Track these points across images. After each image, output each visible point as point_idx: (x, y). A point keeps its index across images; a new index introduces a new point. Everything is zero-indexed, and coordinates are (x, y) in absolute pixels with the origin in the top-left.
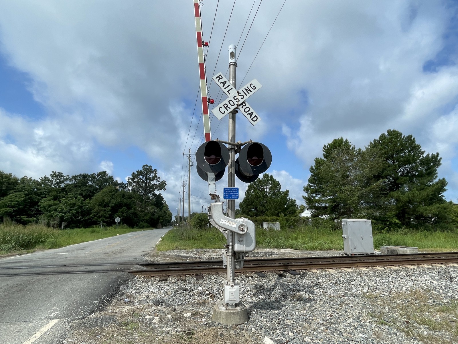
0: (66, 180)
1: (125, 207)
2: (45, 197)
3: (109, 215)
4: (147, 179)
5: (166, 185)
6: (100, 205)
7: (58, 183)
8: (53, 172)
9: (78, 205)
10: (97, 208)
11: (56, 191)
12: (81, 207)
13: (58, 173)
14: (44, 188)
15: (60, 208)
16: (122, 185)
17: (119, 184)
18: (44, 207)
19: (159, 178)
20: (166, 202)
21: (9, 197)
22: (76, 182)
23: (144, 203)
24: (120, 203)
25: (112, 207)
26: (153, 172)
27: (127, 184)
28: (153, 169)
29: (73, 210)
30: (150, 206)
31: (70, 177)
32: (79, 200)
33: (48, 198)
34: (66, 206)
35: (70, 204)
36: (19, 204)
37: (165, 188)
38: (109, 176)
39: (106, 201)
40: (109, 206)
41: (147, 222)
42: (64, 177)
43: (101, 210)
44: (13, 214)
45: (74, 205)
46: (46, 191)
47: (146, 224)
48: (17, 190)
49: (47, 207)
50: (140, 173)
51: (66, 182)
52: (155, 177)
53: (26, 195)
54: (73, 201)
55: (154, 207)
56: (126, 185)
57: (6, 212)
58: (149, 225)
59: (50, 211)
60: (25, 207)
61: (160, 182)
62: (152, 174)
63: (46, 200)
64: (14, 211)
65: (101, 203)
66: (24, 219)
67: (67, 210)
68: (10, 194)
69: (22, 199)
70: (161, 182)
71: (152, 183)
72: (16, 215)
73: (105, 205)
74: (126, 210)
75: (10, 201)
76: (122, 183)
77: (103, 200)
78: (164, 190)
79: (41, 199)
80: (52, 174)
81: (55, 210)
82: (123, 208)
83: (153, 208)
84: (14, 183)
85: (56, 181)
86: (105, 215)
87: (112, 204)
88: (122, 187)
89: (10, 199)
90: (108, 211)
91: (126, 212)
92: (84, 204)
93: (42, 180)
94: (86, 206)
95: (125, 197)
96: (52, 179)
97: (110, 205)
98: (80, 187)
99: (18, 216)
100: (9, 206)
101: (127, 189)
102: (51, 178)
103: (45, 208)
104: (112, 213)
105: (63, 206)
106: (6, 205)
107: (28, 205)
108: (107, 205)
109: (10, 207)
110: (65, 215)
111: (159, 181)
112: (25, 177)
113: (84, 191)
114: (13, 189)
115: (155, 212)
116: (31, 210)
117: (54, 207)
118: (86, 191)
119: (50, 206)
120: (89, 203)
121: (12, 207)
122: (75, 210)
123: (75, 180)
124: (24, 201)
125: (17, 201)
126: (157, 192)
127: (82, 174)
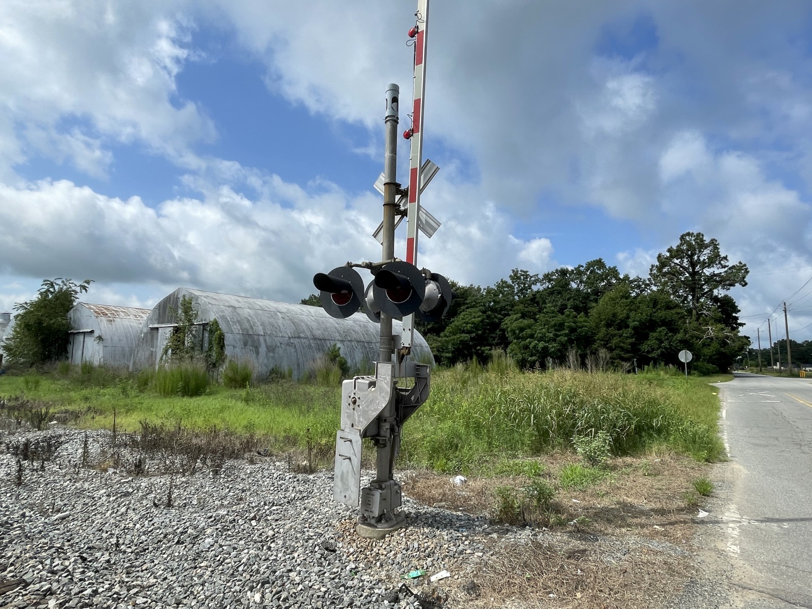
1: (663, 328)
2: (508, 315)
5: (747, 272)
6: (608, 325)
7: (522, 290)
8: (513, 271)
11: (522, 303)
13: (521, 271)
16: (638, 284)
19: (725, 258)
24: (651, 320)
26: (706, 247)
28: (707, 239)
30: (712, 324)
32: (568, 316)
34: (548, 329)
35: (555, 325)
36: (476, 327)
37: (744, 281)
38: (609, 267)
39: (621, 316)
40: (627, 326)
45: (560, 326)
49: (517, 332)
50: (676, 253)
51: (533, 287)
52: (715, 258)
54: (559, 319)
56: (648, 282)
59: (524, 339)
61: (726, 269)
62: (706, 251)
63: (512, 320)
64: (472, 339)
65: (612, 321)
67: (551, 335)
71: (708, 271)
72: (475, 346)
74: (666, 334)
76: (638, 279)
80: (512, 274)
81: (532, 336)
82: (659, 329)
85: (519, 286)
86: (622, 345)
87: (634, 321)
88: (639, 287)
90: (627, 337)
91: (668, 339)
92: (578, 324)
93: (498, 287)
94: (583, 327)
95: (658, 307)
96: (513, 283)
98: (559, 293)
101: (649, 291)
102: (510, 282)
105: (542, 329)
110: (550, 346)
111: (724, 267)
112: (471, 285)
116: (492, 337)
117: (529, 331)
119: (522, 329)
120: (585, 321)
123: (550, 280)
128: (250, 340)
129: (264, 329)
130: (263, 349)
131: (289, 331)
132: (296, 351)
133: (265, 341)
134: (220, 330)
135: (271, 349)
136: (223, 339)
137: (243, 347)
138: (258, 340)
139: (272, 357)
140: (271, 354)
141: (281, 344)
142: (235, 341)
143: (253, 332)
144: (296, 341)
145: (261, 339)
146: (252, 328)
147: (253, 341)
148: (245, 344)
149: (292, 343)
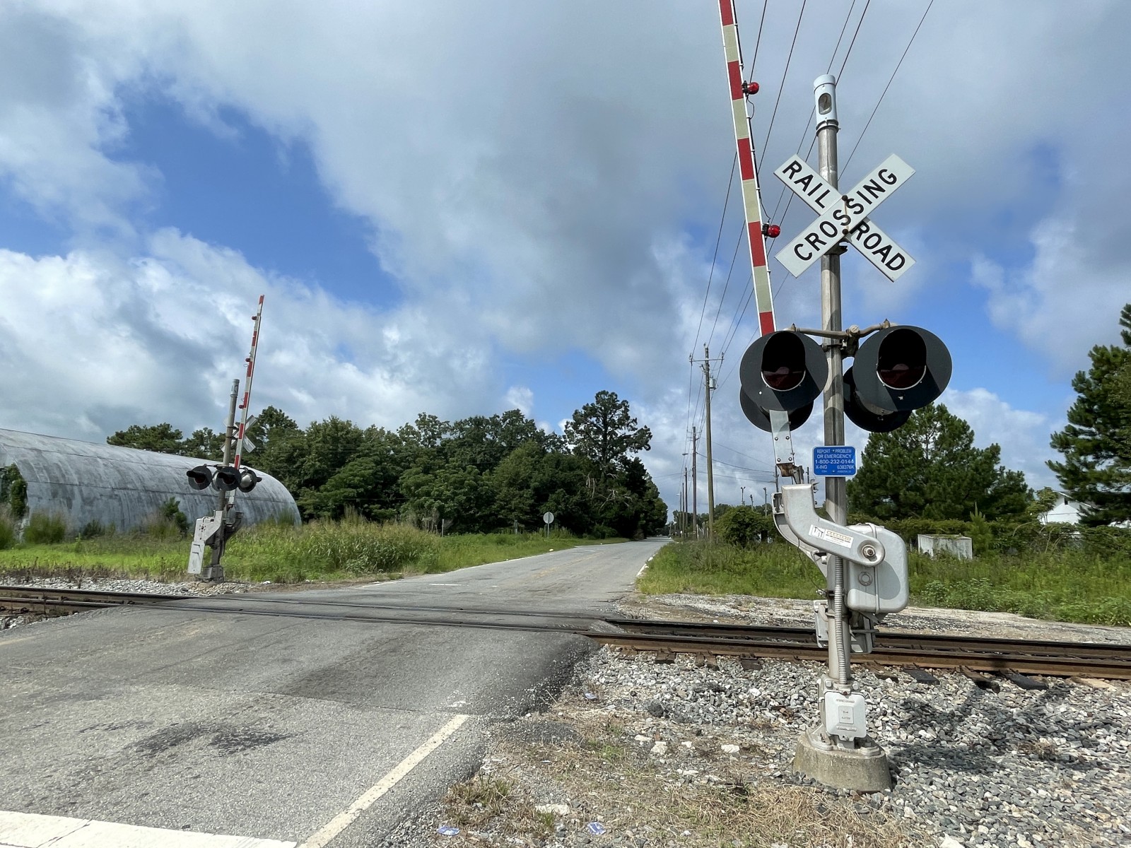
0: (445, 430)
1: (562, 489)
2: (409, 468)
3: (531, 506)
4: (606, 425)
5: (650, 437)
6: (510, 485)
7: (429, 438)
8: (420, 415)
9: (469, 485)
10: (505, 490)
11: (426, 454)
12: (473, 488)
13: (429, 416)
14: (406, 449)
15: (436, 490)
16: (555, 441)
17: (547, 438)
18: (408, 487)
19: (635, 421)
20: (651, 478)
21: (349, 467)
22: (463, 435)
23: (602, 480)
24: (551, 481)
25: (536, 489)
26: (619, 407)
27: (564, 437)
28: (620, 399)
29: (460, 494)
30: (616, 487)
31: (452, 424)
32: (469, 473)
33: (414, 470)
34: (447, 486)
35: (455, 482)
36: (366, 481)
37: (648, 445)
38: (526, 420)
39: (524, 475)
40: (528, 487)
41: (610, 524)
42: (441, 424)
43: (514, 496)
44: (358, 500)
45: (462, 482)
46: (409, 456)
47: (608, 530)
48: (361, 453)
49: (413, 488)
50: (591, 411)
51: (444, 436)
52: (625, 419)
53: (378, 463)
54: (460, 476)
55: (623, 489)
56: (563, 440)
57: (345, 497)
58: (617, 532)
59: (419, 496)
60: (375, 488)
61: (636, 431)
62: (619, 412)
63: (411, 473)
64: (359, 495)
65: (514, 480)
66: (375, 510)
67: (448, 493)
68: (350, 461)
69: (371, 471)
70: (639, 431)
71: (620, 432)
72: (362, 503)
73: (520, 484)
74: (563, 496)
75: (352, 475)
76: (554, 436)
77: (517, 474)
78: (647, 450)
79: (402, 472)
80: (419, 419)
81: (428, 494)
82: (559, 490)
83: (624, 493)
84: (356, 439)
85: (426, 434)
86: (521, 506)
87: (535, 481)
88: (554, 443)
89: (351, 470)
90: (527, 498)
91: (564, 501)
92: (479, 482)
93: (402, 432)
94: (484, 485)
95: (561, 468)
96: (420, 429)
97: (532, 485)
98: (470, 445)
99: (366, 505)
100: (349, 486)
101: (564, 449)
102: (416, 428)
103: (410, 490)
104: (535, 501)
105: (441, 486)
106: (345, 483)
107: (381, 484)
108: (524, 485)
109: (353, 488)
110: (446, 505)
111: (634, 429)
112: (373, 426)
113: (479, 453)
114: (356, 451)
115: (627, 501)
116: (386, 493)
117: (425, 488)
118: (482, 454)
119: (418, 486)
120: (488, 480)
121: (355, 487)
122: (465, 494)
123: (462, 430)
124: (374, 474)
125: (363, 476)
126: (630, 455)
127: (473, 417)
128: (61, 490)
129: (80, 478)
130: (77, 502)
131: (112, 480)
132: (121, 505)
133: (81, 491)
134: (21, 477)
135: (87, 501)
136: (25, 489)
137: (51, 498)
138: (72, 491)
139: (89, 511)
140: (88, 508)
141: (101, 495)
142: (41, 490)
143: (65, 481)
144: (121, 493)
145: (76, 490)
146: (63, 476)
147: (65, 491)
148: (55, 495)
149: (117, 495)
